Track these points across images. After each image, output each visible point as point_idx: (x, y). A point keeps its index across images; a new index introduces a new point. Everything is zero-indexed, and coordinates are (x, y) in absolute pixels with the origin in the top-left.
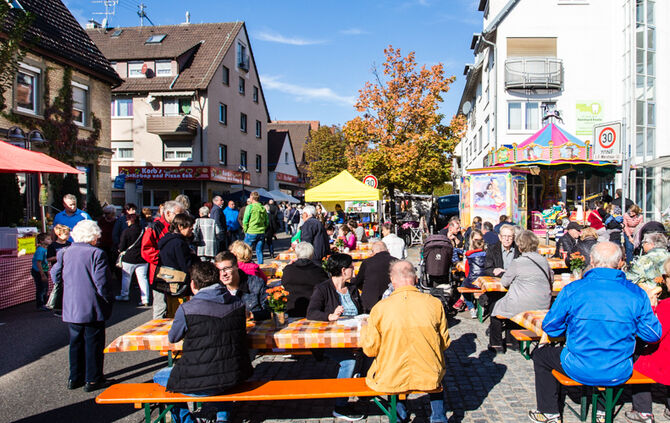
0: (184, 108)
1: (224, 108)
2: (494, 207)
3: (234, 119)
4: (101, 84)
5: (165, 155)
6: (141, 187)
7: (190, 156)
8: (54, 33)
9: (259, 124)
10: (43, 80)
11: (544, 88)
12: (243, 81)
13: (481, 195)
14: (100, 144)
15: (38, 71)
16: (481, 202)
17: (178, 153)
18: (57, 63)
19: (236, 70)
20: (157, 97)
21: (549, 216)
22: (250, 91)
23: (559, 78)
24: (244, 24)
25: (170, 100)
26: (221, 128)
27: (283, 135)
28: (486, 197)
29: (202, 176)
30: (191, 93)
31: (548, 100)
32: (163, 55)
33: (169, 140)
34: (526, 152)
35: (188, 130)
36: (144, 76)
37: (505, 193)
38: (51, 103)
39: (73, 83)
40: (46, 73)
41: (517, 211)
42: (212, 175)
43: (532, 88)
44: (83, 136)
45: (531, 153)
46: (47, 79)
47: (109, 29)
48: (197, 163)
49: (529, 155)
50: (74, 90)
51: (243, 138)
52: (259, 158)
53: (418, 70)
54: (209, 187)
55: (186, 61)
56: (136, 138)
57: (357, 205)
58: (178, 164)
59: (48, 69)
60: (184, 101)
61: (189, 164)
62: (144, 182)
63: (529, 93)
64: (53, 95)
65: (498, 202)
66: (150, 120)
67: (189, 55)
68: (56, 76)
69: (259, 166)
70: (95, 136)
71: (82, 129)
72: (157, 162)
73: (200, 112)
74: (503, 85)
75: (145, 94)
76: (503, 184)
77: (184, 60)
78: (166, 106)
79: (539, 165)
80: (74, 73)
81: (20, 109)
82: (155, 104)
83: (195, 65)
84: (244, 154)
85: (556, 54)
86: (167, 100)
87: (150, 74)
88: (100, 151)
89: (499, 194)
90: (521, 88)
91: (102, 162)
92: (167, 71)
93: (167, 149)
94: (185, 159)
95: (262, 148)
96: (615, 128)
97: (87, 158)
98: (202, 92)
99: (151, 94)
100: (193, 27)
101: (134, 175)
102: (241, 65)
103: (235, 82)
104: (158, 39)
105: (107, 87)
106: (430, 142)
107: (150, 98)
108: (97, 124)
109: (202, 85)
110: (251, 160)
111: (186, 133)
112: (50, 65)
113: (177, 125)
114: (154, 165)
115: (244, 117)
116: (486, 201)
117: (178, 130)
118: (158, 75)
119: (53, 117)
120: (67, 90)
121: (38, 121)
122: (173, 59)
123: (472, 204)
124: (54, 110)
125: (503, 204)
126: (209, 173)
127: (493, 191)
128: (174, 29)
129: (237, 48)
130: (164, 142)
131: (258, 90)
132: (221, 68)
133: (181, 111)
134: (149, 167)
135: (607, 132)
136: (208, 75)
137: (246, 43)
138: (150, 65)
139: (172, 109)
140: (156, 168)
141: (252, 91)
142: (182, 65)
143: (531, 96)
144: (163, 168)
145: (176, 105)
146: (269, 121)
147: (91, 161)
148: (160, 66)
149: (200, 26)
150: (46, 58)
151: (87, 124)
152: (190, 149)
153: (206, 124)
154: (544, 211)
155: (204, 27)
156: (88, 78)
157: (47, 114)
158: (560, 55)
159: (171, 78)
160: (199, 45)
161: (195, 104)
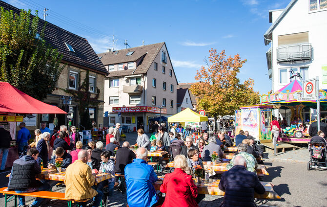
0: (138, 81)
1: (155, 80)
2: (252, 125)
3: (160, 85)
4: (101, 75)
5: (130, 102)
6: (120, 116)
7: (140, 102)
8: (84, 58)
9: (172, 86)
10: (79, 76)
11: (300, 60)
12: (164, 68)
13: (246, 119)
14: (99, 99)
15: (77, 73)
16: (246, 123)
17: (135, 101)
18: (84, 69)
19: (161, 63)
20: (128, 78)
21: (289, 130)
22: (168, 71)
23: (310, 54)
24: (165, 43)
25: (133, 78)
26: (153, 89)
27: (185, 90)
28: (248, 120)
29: (143, 110)
30: (140, 75)
31: (303, 66)
32: (131, 60)
33: (132, 95)
34: (275, 96)
35: (138, 91)
36: (124, 69)
37: (256, 119)
38: (81, 84)
39: (90, 76)
40: (80, 74)
41: (264, 128)
42: (148, 110)
43: (294, 61)
44: (93, 96)
45: (277, 97)
46: (80, 76)
47: (114, 52)
48: (142, 105)
49: (276, 98)
50: (90, 79)
51: (164, 93)
52: (172, 102)
53: (226, 58)
54: (147, 115)
55: (140, 62)
56: (120, 95)
57: (190, 124)
58: (135, 106)
59: (81, 72)
60: (138, 79)
61: (139, 106)
62: (121, 113)
63: (291, 63)
64: (82, 82)
65: (254, 123)
66: (125, 87)
67: (141, 59)
68: (83, 74)
69: (172, 105)
70: (97, 96)
71: (92, 93)
72: (127, 105)
73: (144, 83)
74: (276, 60)
75: (123, 77)
76: (255, 114)
77: (139, 62)
78: (132, 81)
79: (280, 104)
80: (90, 72)
81: (70, 88)
82: (127, 81)
83: (143, 63)
84: (165, 100)
85: (308, 41)
86: (131, 78)
87: (126, 68)
88: (99, 102)
89: (254, 119)
90: (286, 61)
91: (100, 106)
92: (132, 66)
93: (131, 99)
94: (138, 103)
95: (174, 97)
96: (313, 82)
97: (94, 105)
98: (145, 74)
99: (126, 77)
100: (144, 47)
101: (118, 111)
102: (164, 61)
103: (160, 69)
104: (130, 53)
105: (103, 76)
106: (230, 93)
107: (125, 79)
108: (98, 91)
109: (145, 72)
110: (168, 103)
111: (137, 92)
112: (82, 70)
113: (134, 88)
114: (126, 106)
115: (165, 84)
116: (248, 122)
117: (135, 91)
118: (129, 69)
119: (82, 90)
120: (87, 79)
121: (76, 92)
122: (134, 61)
123: (242, 124)
124: (82, 87)
125: (256, 124)
126: (146, 109)
127: (251, 117)
128: (137, 49)
129: (161, 54)
130: (130, 96)
131: (172, 71)
132: (154, 63)
133: (137, 83)
134: (124, 107)
135: (309, 85)
136: (148, 67)
137: (166, 51)
138: (126, 65)
139: (133, 82)
140: (126, 107)
141: (169, 71)
142: (138, 63)
143: (293, 65)
144: (129, 107)
145: (135, 81)
146: (178, 84)
147: (96, 106)
148: (130, 65)
149: (147, 46)
150: (80, 68)
151: (95, 92)
152: (140, 99)
153: (146, 88)
154: (287, 128)
155: (149, 46)
156: (95, 74)
157: (79, 89)
158: (310, 41)
159: (133, 69)
160: (146, 54)
161: (142, 79)
